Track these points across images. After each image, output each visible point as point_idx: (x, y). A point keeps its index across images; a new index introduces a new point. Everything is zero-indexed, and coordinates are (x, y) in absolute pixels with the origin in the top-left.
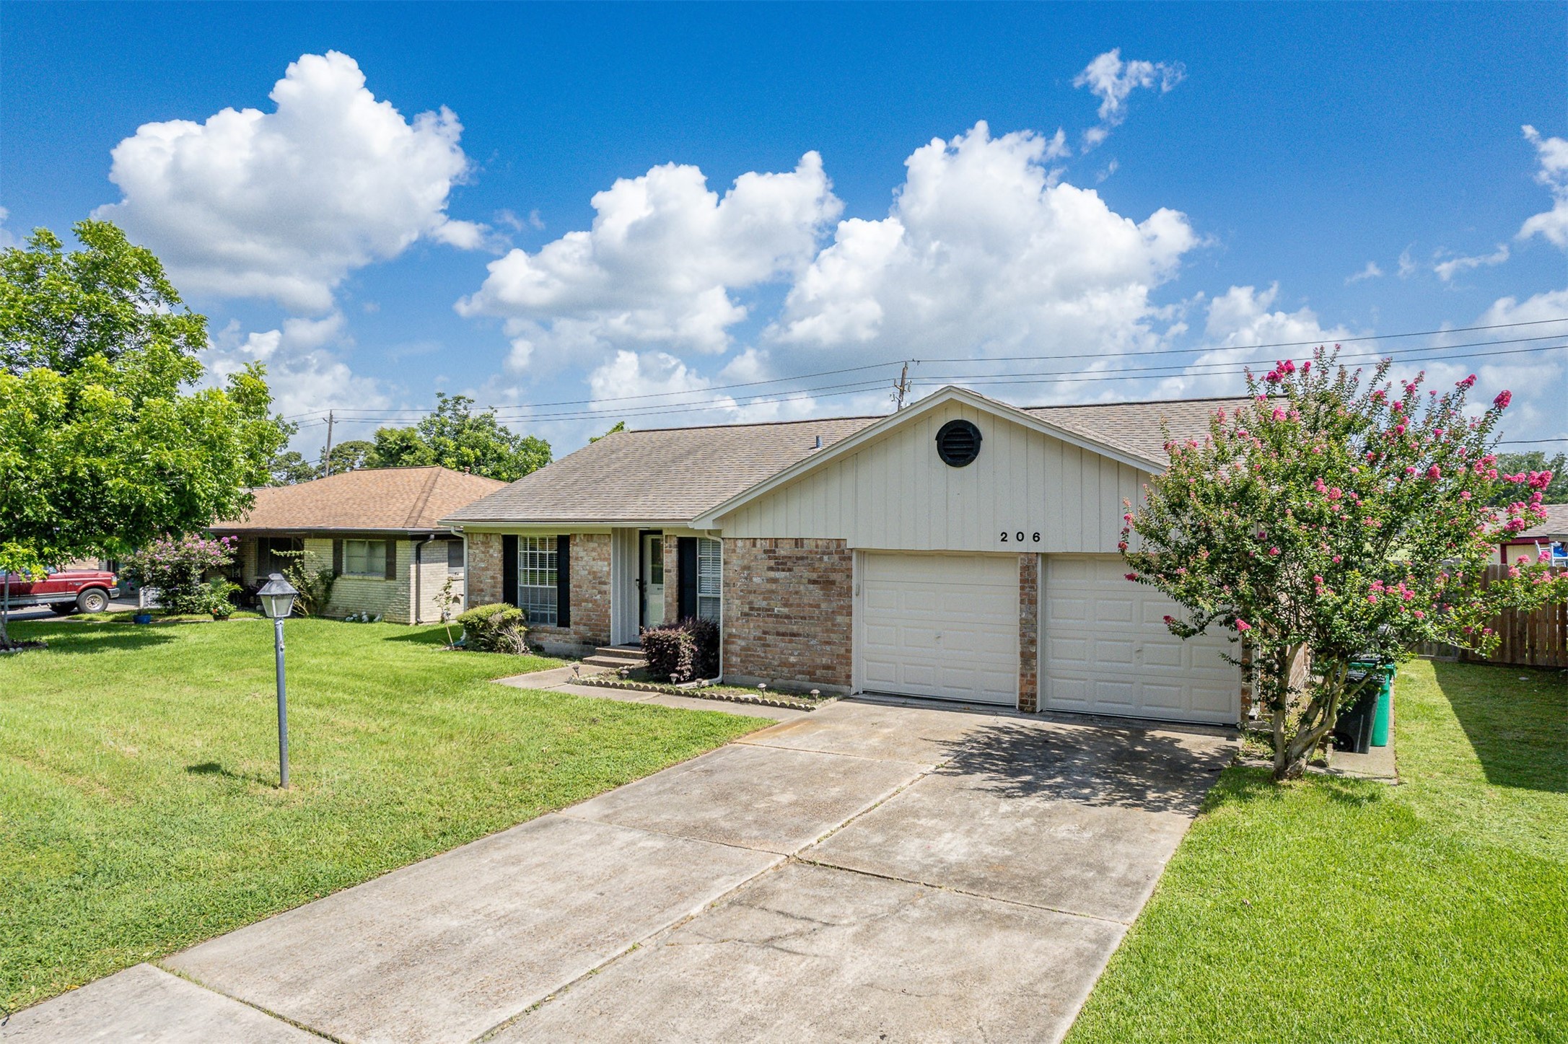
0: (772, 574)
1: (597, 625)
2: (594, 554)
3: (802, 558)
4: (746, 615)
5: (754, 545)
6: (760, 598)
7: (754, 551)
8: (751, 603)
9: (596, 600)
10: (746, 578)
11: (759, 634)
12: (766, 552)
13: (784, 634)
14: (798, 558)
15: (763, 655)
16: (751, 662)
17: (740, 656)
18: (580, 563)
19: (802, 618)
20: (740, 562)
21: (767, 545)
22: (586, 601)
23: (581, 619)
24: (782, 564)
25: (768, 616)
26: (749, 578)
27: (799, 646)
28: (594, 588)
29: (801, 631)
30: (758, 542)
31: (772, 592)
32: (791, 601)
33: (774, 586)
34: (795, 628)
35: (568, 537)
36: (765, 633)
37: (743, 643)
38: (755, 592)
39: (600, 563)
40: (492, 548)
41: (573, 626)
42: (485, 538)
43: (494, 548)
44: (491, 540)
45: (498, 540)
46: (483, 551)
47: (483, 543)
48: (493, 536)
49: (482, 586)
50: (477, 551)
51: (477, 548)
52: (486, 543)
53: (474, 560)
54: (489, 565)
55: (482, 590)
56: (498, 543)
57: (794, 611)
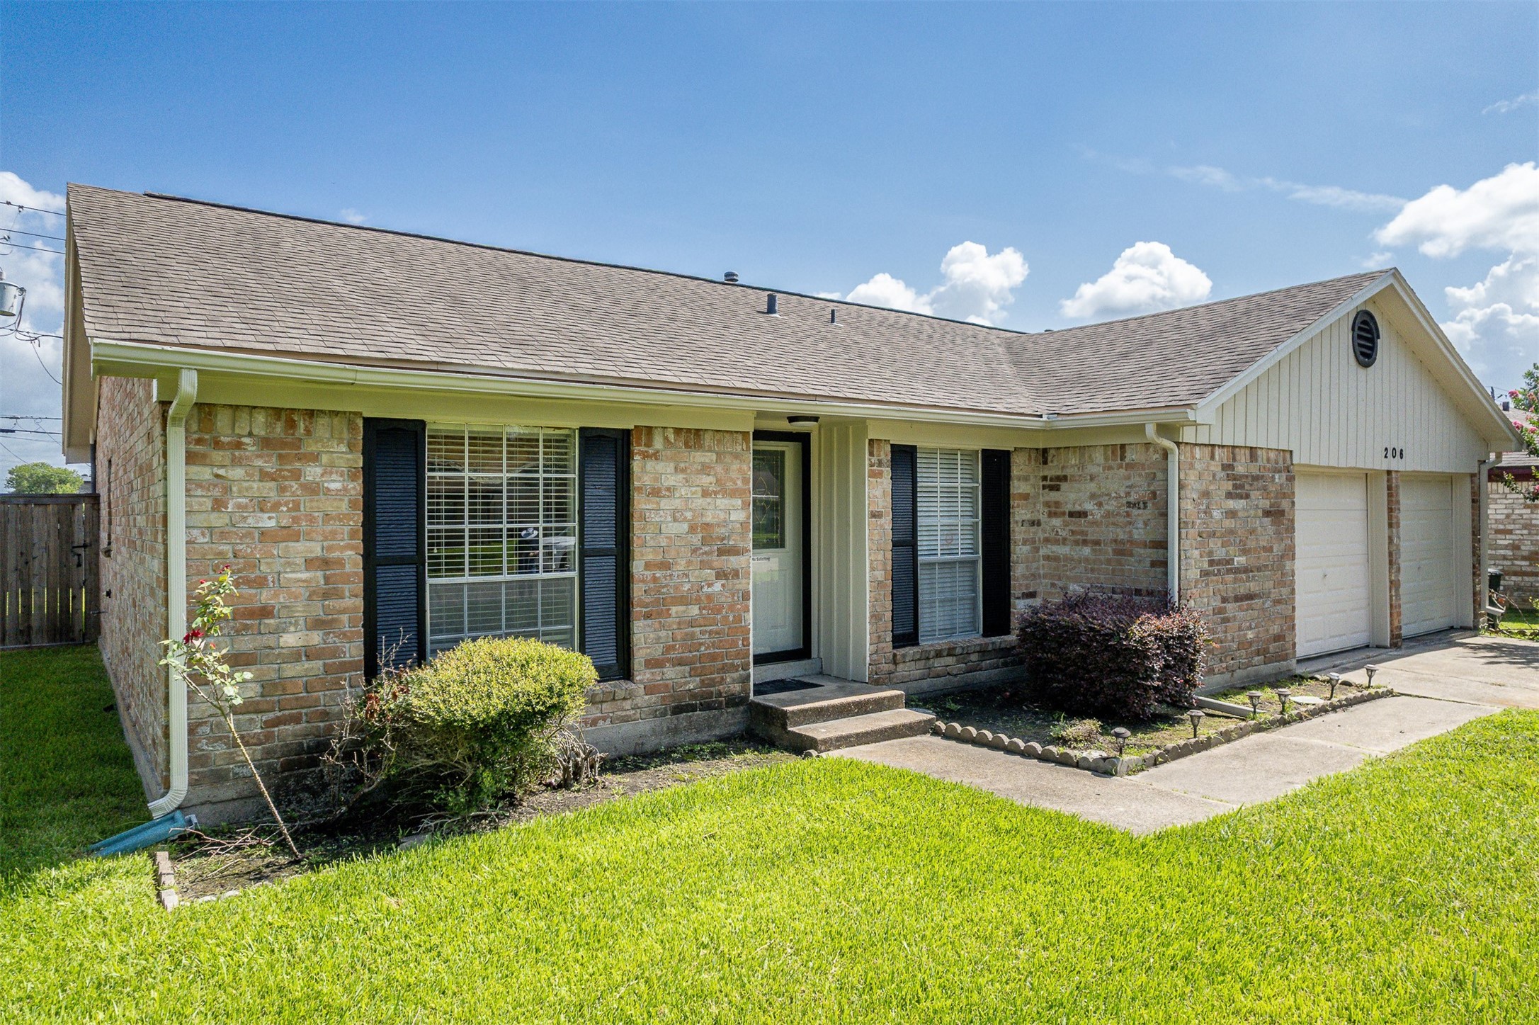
0: (1231, 504)
1: (713, 658)
2: (706, 480)
3: (1258, 478)
4: (1206, 574)
5: (1213, 457)
6: (1219, 543)
7: (1213, 466)
8: (1210, 553)
9: (709, 597)
10: (1206, 513)
12: (1223, 468)
13: (1242, 599)
14: (1253, 478)
15: (1223, 636)
19: (1258, 570)
20: (1199, 485)
21: (1225, 457)
22: (684, 601)
23: (668, 649)
24: (1240, 486)
25: (1228, 572)
27: (1256, 614)
28: (704, 565)
29: (1257, 589)
30: (1217, 451)
31: (1231, 532)
32: (1248, 544)
33: (1233, 523)
34: (1253, 587)
35: (627, 433)
36: (1224, 600)
38: (1214, 534)
39: (722, 502)
40: (315, 458)
41: (642, 674)
42: (279, 427)
43: (325, 458)
44: (308, 432)
45: (346, 435)
46: (264, 476)
47: (265, 443)
48: (322, 421)
49: (265, 596)
50: (238, 473)
51: (236, 462)
52: (283, 444)
53: (218, 505)
54: (296, 520)
55: (265, 612)
56: (341, 441)
57: (1252, 560)
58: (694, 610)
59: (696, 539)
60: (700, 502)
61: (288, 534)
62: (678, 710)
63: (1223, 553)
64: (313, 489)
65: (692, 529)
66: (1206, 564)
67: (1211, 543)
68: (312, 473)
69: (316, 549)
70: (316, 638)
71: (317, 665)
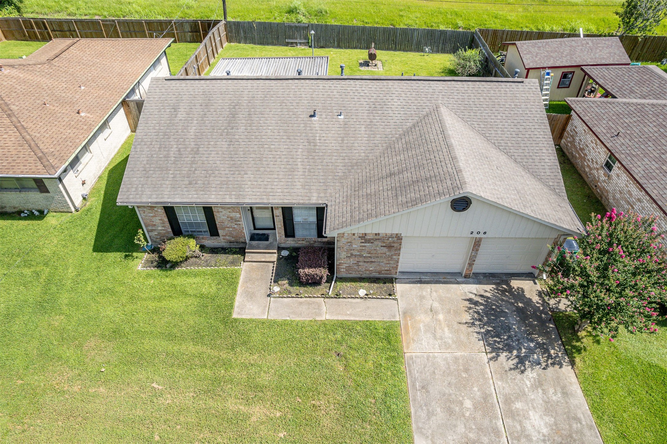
0: (363, 244)
1: (237, 236)
3: (379, 239)
4: (349, 257)
5: (354, 235)
6: (356, 251)
7: (354, 237)
9: (234, 227)
10: (349, 246)
11: (355, 262)
13: (368, 262)
14: (376, 239)
15: (357, 268)
17: (345, 269)
18: (221, 213)
19: (377, 257)
20: (346, 241)
21: (360, 235)
22: (228, 228)
23: (226, 234)
24: (368, 241)
25: (360, 257)
26: (351, 245)
27: (375, 265)
28: (232, 223)
29: (376, 261)
30: (356, 234)
31: (363, 250)
32: (372, 252)
33: (364, 248)
34: (373, 260)
35: (212, 207)
36: (358, 262)
37: (347, 265)
39: (234, 213)
41: (221, 237)
49: (154, 223)
55: (155, 225)
57: (373, 255)
58: (231, 229)
59: (229, 219)
60: (229, 214)
62: (230, 242)
63: (358, 253)
65: (228, 217)
66: (349, 255)
67: (352, 252)
69: (160, 218)
70: (163, 228)
71: (164, 231)
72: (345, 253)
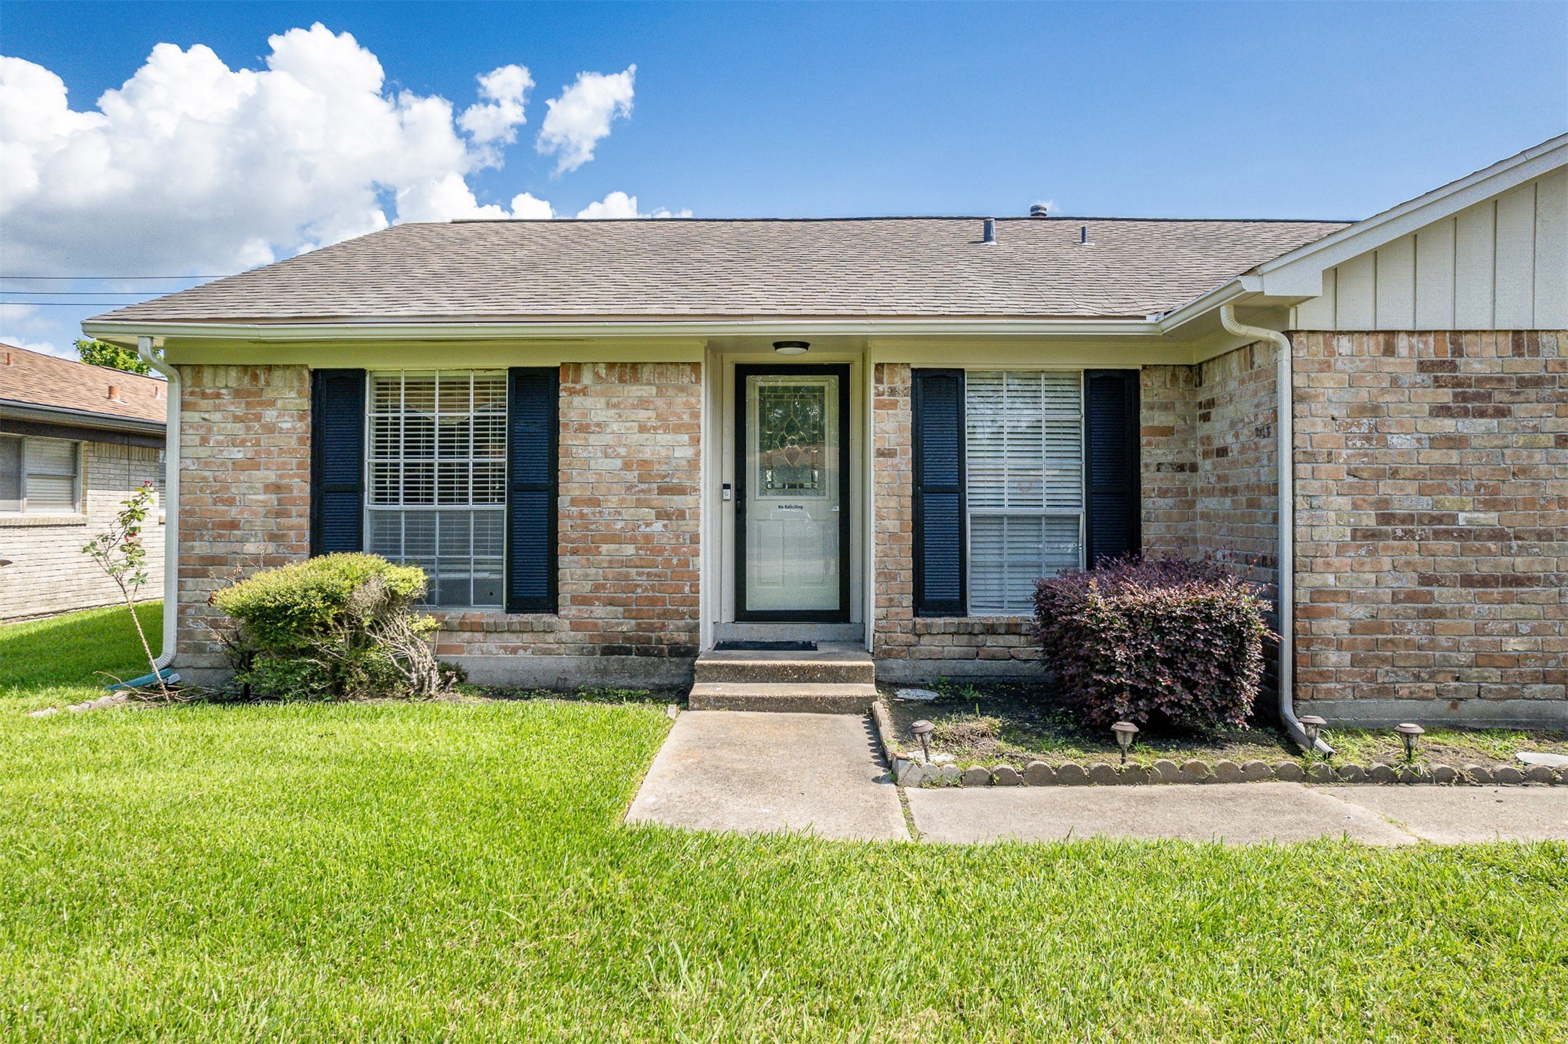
0: (1448, 425)
2: (642, 415)
3: (1537, 382)
4: (1372, 535)
5: (1389, 350)
6: (1411, 487)
7: (1390, 365)
8: (1383, 503)
9: (648, 538)
10: (1368, 439)
11: (1409, 582)
12: (1423, 367)
13: (1485, 582)
14: (1523, 382)
15: (1424, 640)
16: (1384, 660)
17: (1352, 646)
18: (593, 439)
19: (1540, 536)
20: (1348, 396)
21: (1429, 349)
22: (615, 539)
23: (597, 588)
24: (1477, 397)
25: (1437, 535)
26: (1376, 436)
27: (1535, 610)
28: (640, 504)
29: (1537, 569)
30: (1402, 344)
31: (1449, 470)
32: (1507, 492)
33: (1454, 457)
34: (1521, 564)
35: (556, 370)
36: (1426, 580)
37: (1360, 612)
38: (1394, 474)
39: (663, 438)
40: (272, 403)
41: (568, 610)
42: (246, 380)
43: (279, 403)
44: (268, 384)
45: (296, 384)
46: (237, 419)
47: (237, 393)
48: (277, 374)
49: (233, 512)
50: (217, 416)
51: (217, 409)
52: (249, 394)
53: (204, 441)
54: (257, 453)
55: (233, 525)
56: (292, 388)
57: (1517, 519)
58: (630, 550)
59: (632, 476)
60: (636, 438)
61: (253, 464)
62: (608, 651)
63: (1424, 505)
64: (270, 429)
65: (627, 466)
66: (1369, 520)
67: (1386, 487)
68: (270, 415)
69: (272, 477)
70: (271, 548)
72: (1344, 502)
